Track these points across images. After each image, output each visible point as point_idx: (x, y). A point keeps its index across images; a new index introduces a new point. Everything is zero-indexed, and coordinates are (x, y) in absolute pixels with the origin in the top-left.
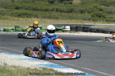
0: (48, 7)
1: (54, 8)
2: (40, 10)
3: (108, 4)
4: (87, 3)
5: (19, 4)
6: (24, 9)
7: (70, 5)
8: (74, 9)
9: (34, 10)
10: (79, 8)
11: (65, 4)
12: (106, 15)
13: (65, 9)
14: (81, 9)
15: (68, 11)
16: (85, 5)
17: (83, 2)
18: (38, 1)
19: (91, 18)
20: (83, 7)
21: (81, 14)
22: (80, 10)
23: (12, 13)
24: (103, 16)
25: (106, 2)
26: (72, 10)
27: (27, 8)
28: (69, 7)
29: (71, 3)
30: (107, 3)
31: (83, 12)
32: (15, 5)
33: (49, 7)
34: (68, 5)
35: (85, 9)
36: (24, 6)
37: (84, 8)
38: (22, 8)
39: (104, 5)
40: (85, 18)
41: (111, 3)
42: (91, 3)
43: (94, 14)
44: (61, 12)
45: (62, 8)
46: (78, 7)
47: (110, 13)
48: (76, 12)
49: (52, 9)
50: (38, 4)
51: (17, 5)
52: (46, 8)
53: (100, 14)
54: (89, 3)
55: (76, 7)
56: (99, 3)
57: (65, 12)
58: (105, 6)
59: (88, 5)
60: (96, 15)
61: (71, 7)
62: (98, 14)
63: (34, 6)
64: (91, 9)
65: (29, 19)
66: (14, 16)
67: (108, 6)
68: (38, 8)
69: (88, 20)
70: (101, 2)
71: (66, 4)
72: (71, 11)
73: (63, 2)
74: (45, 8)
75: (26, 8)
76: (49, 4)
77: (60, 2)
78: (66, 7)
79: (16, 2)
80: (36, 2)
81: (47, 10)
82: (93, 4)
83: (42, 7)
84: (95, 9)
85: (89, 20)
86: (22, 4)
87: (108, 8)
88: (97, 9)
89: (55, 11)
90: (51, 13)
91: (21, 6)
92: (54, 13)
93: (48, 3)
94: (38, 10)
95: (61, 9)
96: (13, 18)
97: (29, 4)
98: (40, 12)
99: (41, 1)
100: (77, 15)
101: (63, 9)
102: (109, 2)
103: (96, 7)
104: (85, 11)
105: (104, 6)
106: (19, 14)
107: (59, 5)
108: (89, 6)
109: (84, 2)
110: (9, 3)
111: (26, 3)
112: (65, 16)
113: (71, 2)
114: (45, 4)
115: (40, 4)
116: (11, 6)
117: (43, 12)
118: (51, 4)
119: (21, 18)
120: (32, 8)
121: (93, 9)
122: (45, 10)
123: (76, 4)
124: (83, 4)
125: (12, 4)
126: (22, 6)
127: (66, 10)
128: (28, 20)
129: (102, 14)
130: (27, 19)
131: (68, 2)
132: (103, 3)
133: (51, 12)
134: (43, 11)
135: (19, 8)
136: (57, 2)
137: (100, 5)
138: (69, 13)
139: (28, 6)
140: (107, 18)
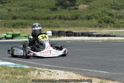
0: (49, 15)
1: (57, 16)
2: (40, 19)
3: (119, 8)
4: (95, 7)
5: (16, 13)
6: (22, 19)
7: (75, 11)
8: (79, 15)
9: (33, 19)
10: (85, 14)
11: (69, 10)
12: (115, 20)
13: (69, 16)
14: (88, 15)
15: (73, 18)
16: (93, 9)
17: (90, 7)
18: (38, 9)
19: (98, 25)
20: (90, 12)
21: (88, 20)
22: (86, 16)
23: (6, 24)
24: (112, 22)
25: (116, 5)
26: (78, 16)
27: (26, 17)
28: (75, 13)
29: (77, 9)
30: (118, 6)
31: (90, 18)
32: (12, 14)
33: (51, 14)
34: (72, 11)
35: (93, 15)
36: (22, 15)
37: (91, 14)
38: (20, 17)
39: (114, 8)
40: (91, 25)
41: (122, 6)
42: (99, 7)
43: (101, 19)
44: (65, 19)
45: (65, 15)
46: (84, 12)
47: (121, 17)
48: (82, 18)
49: (54, 17)
50: (38, 12)
51: (14, 15)
52: (48, 17)
53: (108, 19)
54: (97, 7)
55: (82, 13)
56: (109, 7)
57: (69, 20)
58: (116, 10)
59: (96, 9)
60: (104, 21)
61: (76, 13)
62: (106, 19)
63: (33, 15)
64: (99, 14)
65: (25, 29)
66: (7, 27)
67: (118, 9)
68: (38, 16)
69: (93, 27)
70: (111, 5)
71: (71, 10)
72: (76, 18)
73: (67, 8)
74: (46, 16)
75: (24, 18)
76: (51, 11)
77: (63, 9)
78: (71, 13)
79: (13, 11)
80: (35, 10)
81: (48, 18)
82: (102, 9)
83: (42, 15)
84: (104, 13)
85: (96, 26)
86: (20, 13)
87: (119, 12)
88: (106, 13)
89: (57, 19)
90: (53, 22)
91: (18, 16)
92: (56, 21)
93: (49, 10)
94: (38, 19)
95: (64, 17)
96: (6, 29)
97: (28, 12)
98: (41, 21)
99: (42, 8)
100: (83, 22)
101: (67, 16)
102: (120, 5)
103: (104, 11)
104: (93, 17)
105: (114, 10)
106: (13, 24)
107: (62, 12)
108: (97, 11)
109: (92, 7)
110: (5, 12)
111: (25, 11)
112: (68, 24)
113: (76, 7)
114: (47, 12)
115: (41, 12)
116: (7, 17)
117: (43, 21)
118: (54, 11)
119: (16, 28)
120: (31, 17)
121: (101, 15)
122: (46, 18)
123: (83, 9)
124: (91, 9)
125: (8, 13)
126: (20, 15)
127: (71, 17)
128: (23, 31)
129: (110, 19)
130: (23, 29)
131: (73, 8)
132: (113, 7)
133: (53, 20)
134: (44, 19)
135: (17, 18)
136: (60, 9)
137: (110, 9)
138: (73, 21)
139: (27, 14)
140: (117, 23)
